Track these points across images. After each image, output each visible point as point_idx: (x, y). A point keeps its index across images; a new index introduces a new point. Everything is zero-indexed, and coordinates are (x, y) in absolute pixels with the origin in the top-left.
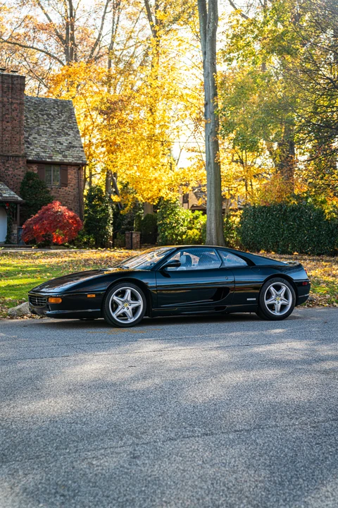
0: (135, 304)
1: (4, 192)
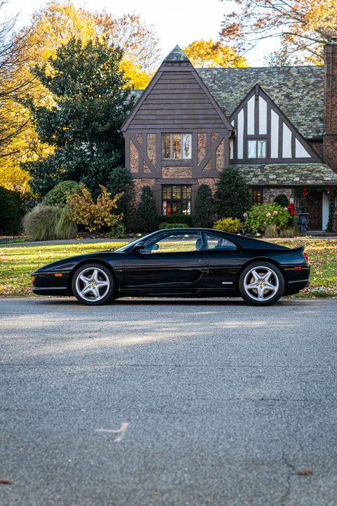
0: (102, 284)
1: (327, 175)
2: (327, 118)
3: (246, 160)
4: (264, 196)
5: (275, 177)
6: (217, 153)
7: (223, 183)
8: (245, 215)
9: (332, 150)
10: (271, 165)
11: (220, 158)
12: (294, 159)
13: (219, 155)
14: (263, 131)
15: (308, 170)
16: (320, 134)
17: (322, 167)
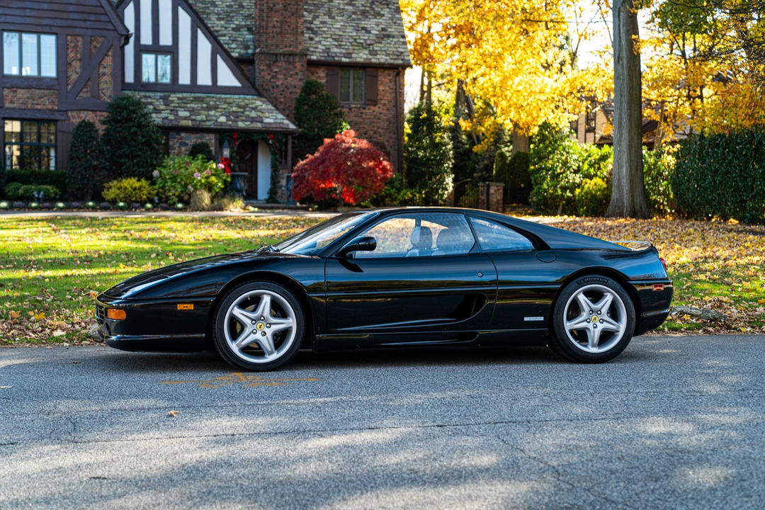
0: (281, 324)
1: (267, 114)
2: (260, 27)
3: (139, 85)
4: (171, 143)
5: (187, 114)
6: (102, 70)
7: (116, 121)
8: (156, 173)
9: (269, 77)
10: (180, 95)
11: (106, 78)
12: (215, 88)
13: (104, 74)
14: (165, 39)
15: (239, 106)
16: (250, 51)
17: (258, 103)
